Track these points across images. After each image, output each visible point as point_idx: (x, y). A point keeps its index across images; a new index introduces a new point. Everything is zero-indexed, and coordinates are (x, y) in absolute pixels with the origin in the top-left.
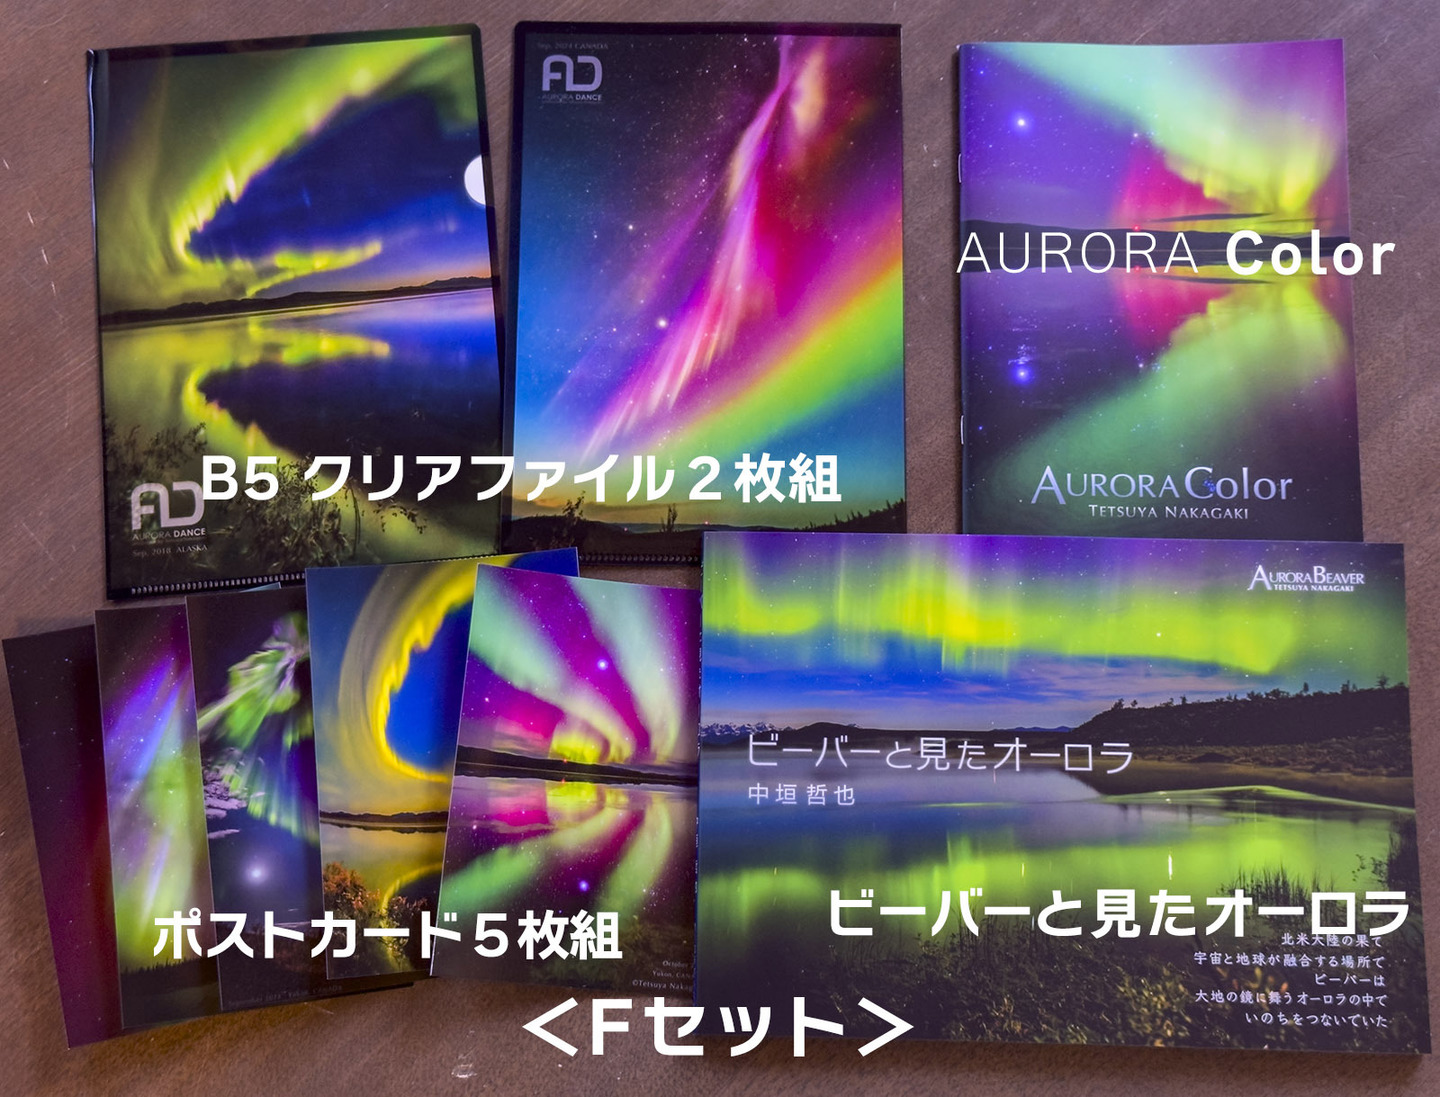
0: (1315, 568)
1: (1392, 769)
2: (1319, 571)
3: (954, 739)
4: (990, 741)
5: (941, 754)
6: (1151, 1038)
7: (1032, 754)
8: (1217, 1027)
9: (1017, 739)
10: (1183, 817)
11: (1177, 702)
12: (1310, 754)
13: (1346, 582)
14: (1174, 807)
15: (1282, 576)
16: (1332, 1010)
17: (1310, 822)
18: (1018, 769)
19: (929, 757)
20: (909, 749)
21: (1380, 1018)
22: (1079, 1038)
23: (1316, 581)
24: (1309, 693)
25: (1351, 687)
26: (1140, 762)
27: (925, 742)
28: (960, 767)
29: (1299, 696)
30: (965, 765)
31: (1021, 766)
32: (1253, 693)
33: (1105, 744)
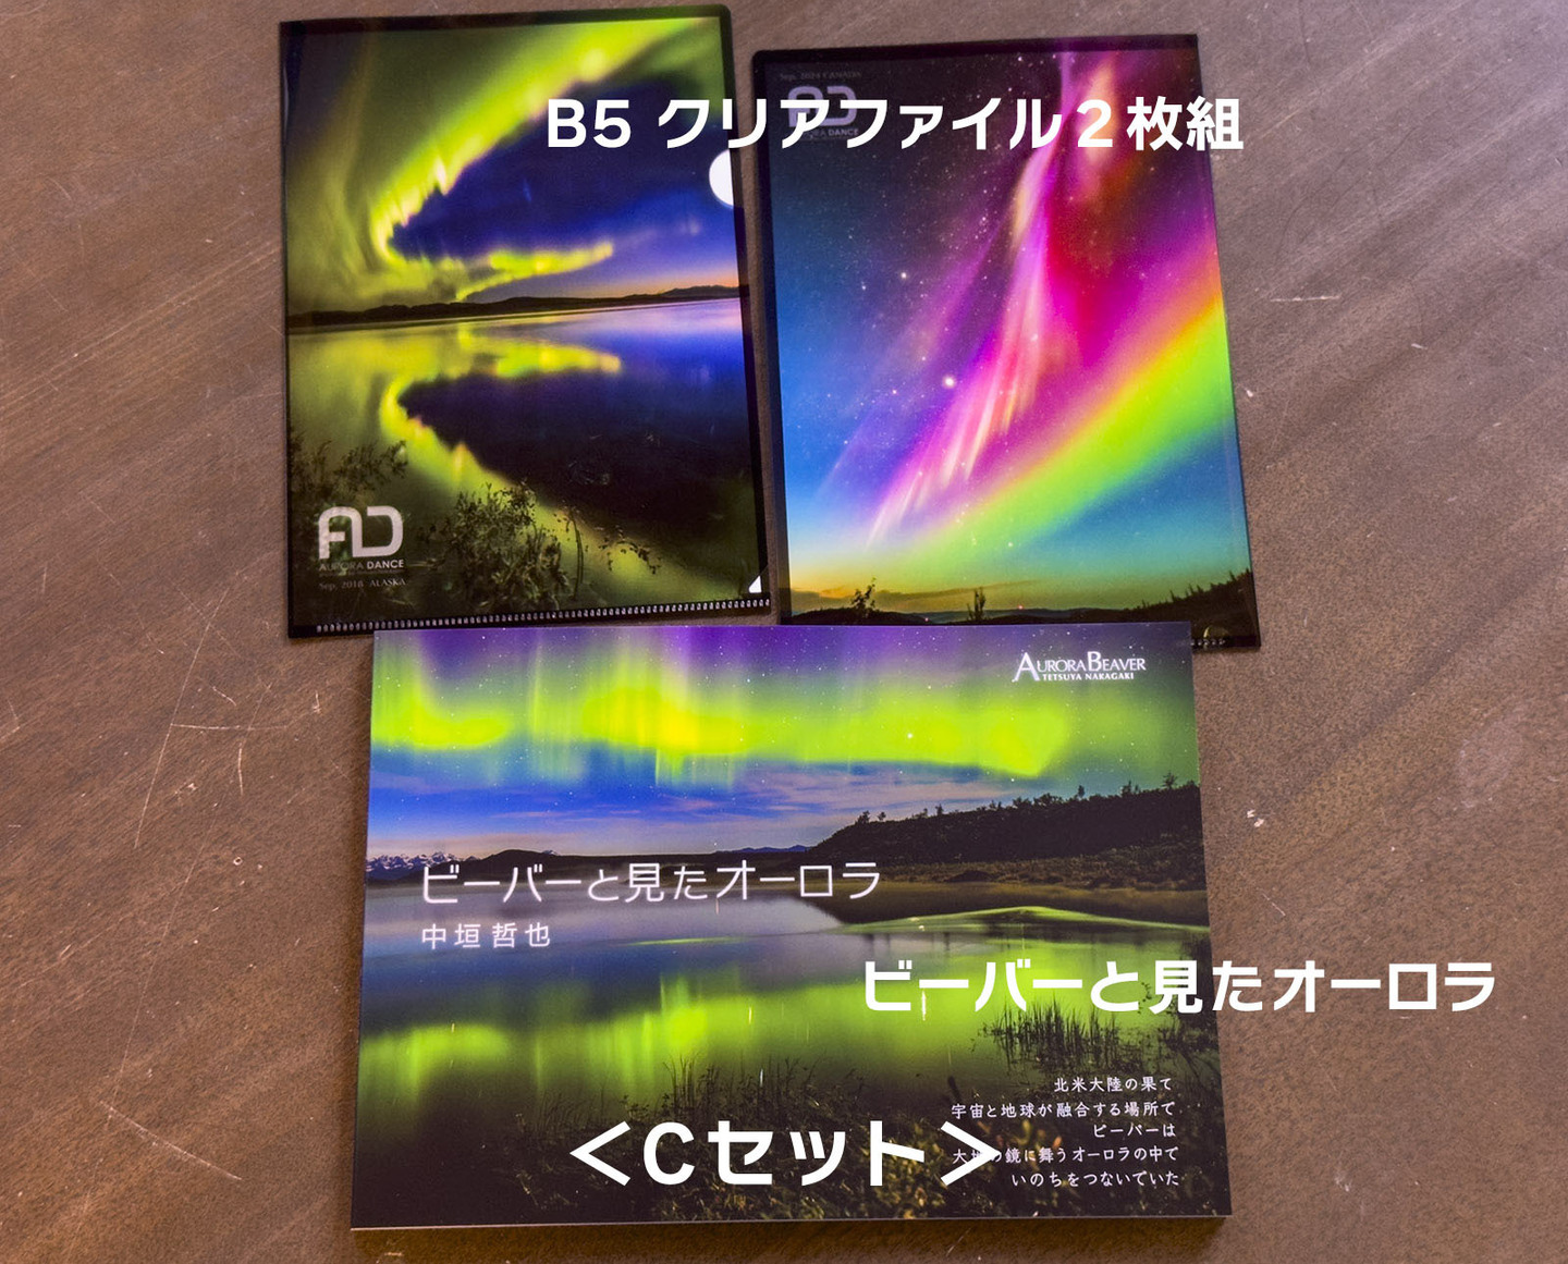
0: (1090, 654)
1: (1181, 881)
2: (1094, 657)
3: (669, 864)
4: (711, 865)
5: (654, 882)
6: (900, 1209)
7: (762, 879)
8: (977, 1192)
9: (744, 862)
10: (939, 946)
11: (932, 813)
12: (1090, 868)
13: (1125, 669)
14: (928, 936)
15: (1052, 665)
16: (1114, 1166)
17: (1088, 946)
18: (745, 897)
19: (639, 887)
20: (616, 878)
21: (1170, 1175)
22: (815, 1213)
23: (1090, 668)
24: (1084, 797)
25: (1133, 789)
26: (890, 885)
27: (635, 869)
28: (676, 897)
29: (1073, 801)
30: (682, 895)
31: (750, 894)
32: (1019, 800)
33: (848, 865)
